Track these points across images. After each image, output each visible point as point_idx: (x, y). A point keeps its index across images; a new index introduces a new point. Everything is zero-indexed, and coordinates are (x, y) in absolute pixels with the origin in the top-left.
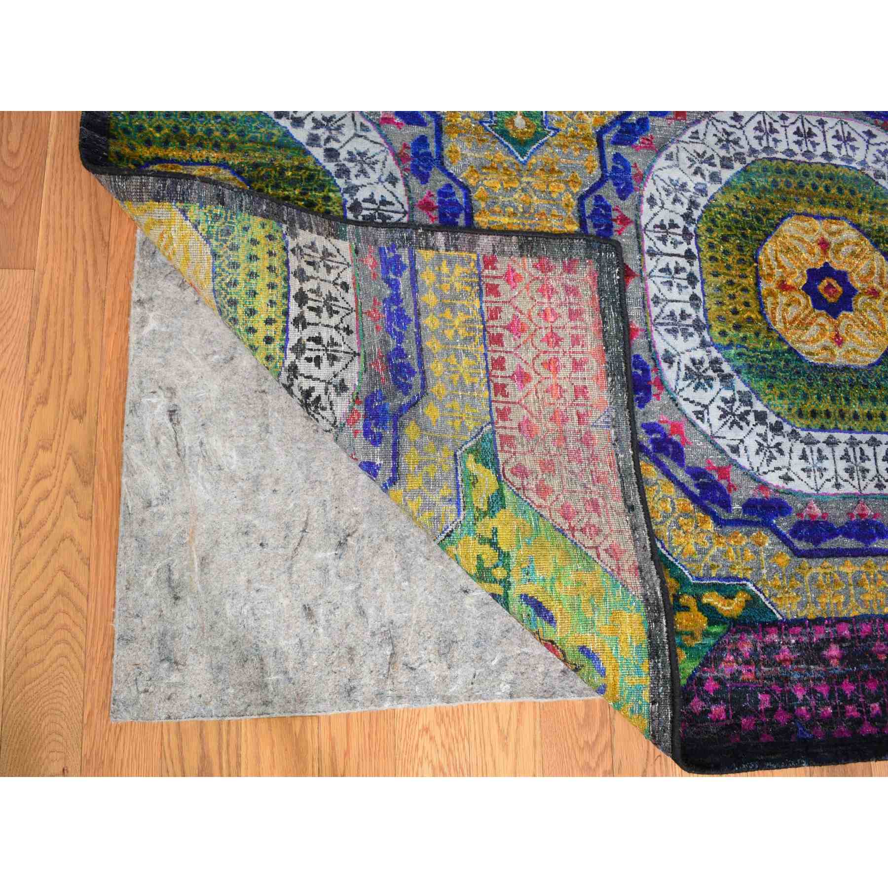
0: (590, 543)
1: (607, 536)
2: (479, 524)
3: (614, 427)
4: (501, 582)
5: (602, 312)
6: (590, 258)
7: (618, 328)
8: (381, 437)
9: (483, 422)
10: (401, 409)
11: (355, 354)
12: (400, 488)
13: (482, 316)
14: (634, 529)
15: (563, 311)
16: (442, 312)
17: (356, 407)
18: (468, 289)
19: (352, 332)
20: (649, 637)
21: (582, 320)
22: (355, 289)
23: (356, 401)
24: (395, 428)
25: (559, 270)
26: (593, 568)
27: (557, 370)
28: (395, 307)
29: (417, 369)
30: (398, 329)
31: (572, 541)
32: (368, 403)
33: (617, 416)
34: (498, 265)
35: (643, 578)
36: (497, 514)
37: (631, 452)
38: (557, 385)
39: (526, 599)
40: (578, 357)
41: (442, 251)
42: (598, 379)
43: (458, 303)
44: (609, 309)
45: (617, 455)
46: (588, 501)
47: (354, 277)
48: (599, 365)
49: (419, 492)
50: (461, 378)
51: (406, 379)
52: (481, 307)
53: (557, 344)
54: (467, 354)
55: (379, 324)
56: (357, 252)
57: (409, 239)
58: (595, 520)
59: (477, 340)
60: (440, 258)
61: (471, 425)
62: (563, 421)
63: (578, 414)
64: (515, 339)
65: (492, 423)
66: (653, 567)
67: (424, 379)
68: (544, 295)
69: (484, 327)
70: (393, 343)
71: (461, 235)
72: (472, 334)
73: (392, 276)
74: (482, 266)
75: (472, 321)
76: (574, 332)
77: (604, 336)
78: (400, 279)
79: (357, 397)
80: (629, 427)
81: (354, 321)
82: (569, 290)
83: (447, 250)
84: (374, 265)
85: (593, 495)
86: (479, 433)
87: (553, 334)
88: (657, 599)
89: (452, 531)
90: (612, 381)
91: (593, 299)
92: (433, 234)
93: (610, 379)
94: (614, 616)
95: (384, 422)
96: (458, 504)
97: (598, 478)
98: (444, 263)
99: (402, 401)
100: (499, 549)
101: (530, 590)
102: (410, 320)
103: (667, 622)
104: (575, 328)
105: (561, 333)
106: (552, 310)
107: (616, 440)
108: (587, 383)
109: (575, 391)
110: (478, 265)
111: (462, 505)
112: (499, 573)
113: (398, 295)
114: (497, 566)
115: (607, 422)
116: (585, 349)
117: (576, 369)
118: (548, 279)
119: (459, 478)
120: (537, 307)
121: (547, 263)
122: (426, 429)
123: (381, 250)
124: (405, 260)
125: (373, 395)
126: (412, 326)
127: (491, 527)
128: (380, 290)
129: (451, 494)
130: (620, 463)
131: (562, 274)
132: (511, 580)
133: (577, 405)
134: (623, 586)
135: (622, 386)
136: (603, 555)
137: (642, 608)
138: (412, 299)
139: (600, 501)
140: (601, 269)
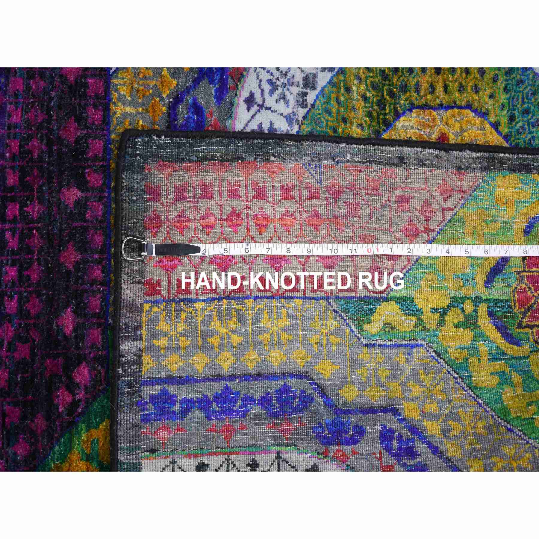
0: (440, 214)
1: (431, 195)
2: (428, 326)
3: (320, 160)
4: (476, 306)
5: (200, 160)
6: (143, 169)
7: (217, 144)
8: (356, 426)
9: (327, 309)
10: (329, 405)
11: (278, 457)
12: (401, 404)
13: (213, 299)
14: (421, 163)
15: (203, 204)
16: (212, 347)
17: (331, 455)
18: (183, 315)
19: (254, 460)
20: (514, 171)
21: (212, 185)
22: (202, 455)
23: (325, 454)
24: (348, 412)
25: (158, 206)
26: (462, 218)
27: (266, 218)
28: (214, 404)
29: (281, 382)
30: (239, 403)
31: (438, 233)
32: (326, 441)
33: (308, 155)
34: (156, 278)
35: (467, 168)
36: (419, 307)
37: (344, 145)
38: (281, 219)
39: (489, 282)
40: (252, 192)
41: (142, 345)
42: (273, 172)
43: (201, 327)
44: (197, 151)
45: (348, 161)
46: (399, 206)
47: (189, 456)
48: (258, 169)
49: (404, 385)
50: (284, 330)
51: (295, 397)
52: (203, 301)
53: (239, 215)
54: (256, 321)
55: (237, 426)
56: (153, 451)
57: (130, 385)
58: (416, 204)
59: (239, 307)
60: (150, 348)
61: (332, 324)
62: (317, 216)
63: (310, 198)
64: (236, 263)
65: (327, 299)
66: (455, 153)
67: (292, 375)
68: (187, 226)
69: (225, 298)
70: (256, 410)
71: (123, 321)
72: (234, 313)
73: (177, 407)
74: (158, 297)
75: (219, 312)
76: (225, 195)
77: (228, 160)
78: (180, 398)
79: (322, 454)
80: (319, 143)
81: (242, 457)
82: (180, 198)
83: (141, 339)
84: (168, 429)
85: (393, 199)
86: (340, 316)
87: (229, 219)
88: (483, 158)
89: (435, 352)
90: (274, 156)
91: (187, 170)
92: (123, 356)
93: (272, 158)
94: (499, 202)
95: (342, 423)
96: (412, 346)
97: (373, 189)
98: (156, 343)
99: (319, 404)
100: (448, 306)
101: (481, 278)
102: (227, 388)
103: (502, 153)
104: (220, 193)
105: (227, 210)
106: (202, 218)
107: (334, 160)
108: (278, 185)
109: (286, 198)
110: (156, 302)
111: (412, 342)
112: (469, 307)
113: (199, 401)
114: (462, 308)
115: (316, 166)
116: (243, 183)
117: (264, 195)
118: (168, 220)
119: (389, 343)
120: (200, 235)
121: (150, 219)
122: (346, 377)
123: (145, 420)
124: (156, 390)
125: (318, 437)
126: (234, 385)
127: (430, 314)
128: (198, 423)
129: (403, 354)
130: (357, 160)
131: (162, 204)
132: (473, 296)
133: (300, 198)
134: (475, 190)
135: (279, 145)
136: (449, 204)
137: (492, 174)
138: (202, 384)
139: (398, 192)
140: (155, 157)
